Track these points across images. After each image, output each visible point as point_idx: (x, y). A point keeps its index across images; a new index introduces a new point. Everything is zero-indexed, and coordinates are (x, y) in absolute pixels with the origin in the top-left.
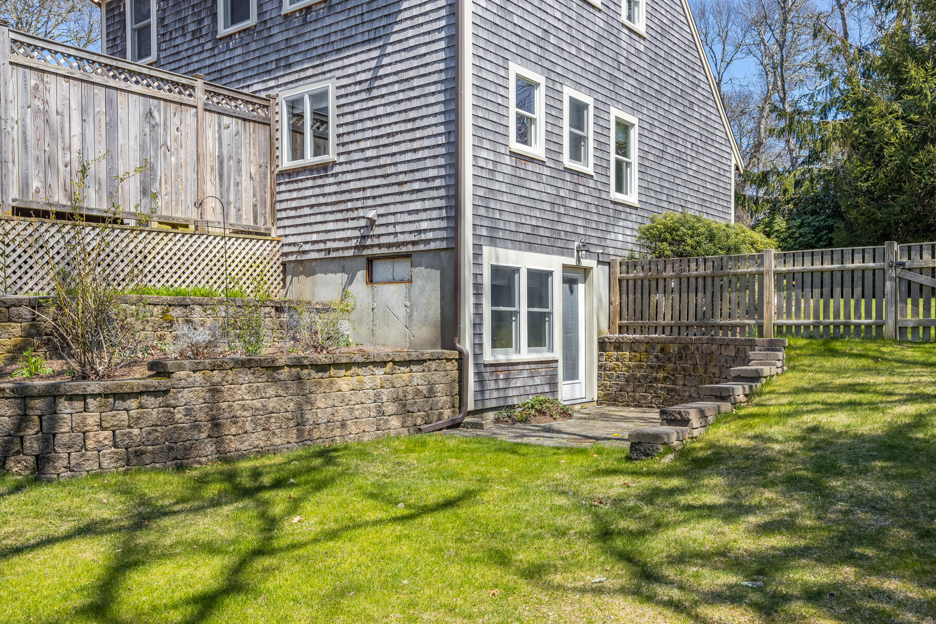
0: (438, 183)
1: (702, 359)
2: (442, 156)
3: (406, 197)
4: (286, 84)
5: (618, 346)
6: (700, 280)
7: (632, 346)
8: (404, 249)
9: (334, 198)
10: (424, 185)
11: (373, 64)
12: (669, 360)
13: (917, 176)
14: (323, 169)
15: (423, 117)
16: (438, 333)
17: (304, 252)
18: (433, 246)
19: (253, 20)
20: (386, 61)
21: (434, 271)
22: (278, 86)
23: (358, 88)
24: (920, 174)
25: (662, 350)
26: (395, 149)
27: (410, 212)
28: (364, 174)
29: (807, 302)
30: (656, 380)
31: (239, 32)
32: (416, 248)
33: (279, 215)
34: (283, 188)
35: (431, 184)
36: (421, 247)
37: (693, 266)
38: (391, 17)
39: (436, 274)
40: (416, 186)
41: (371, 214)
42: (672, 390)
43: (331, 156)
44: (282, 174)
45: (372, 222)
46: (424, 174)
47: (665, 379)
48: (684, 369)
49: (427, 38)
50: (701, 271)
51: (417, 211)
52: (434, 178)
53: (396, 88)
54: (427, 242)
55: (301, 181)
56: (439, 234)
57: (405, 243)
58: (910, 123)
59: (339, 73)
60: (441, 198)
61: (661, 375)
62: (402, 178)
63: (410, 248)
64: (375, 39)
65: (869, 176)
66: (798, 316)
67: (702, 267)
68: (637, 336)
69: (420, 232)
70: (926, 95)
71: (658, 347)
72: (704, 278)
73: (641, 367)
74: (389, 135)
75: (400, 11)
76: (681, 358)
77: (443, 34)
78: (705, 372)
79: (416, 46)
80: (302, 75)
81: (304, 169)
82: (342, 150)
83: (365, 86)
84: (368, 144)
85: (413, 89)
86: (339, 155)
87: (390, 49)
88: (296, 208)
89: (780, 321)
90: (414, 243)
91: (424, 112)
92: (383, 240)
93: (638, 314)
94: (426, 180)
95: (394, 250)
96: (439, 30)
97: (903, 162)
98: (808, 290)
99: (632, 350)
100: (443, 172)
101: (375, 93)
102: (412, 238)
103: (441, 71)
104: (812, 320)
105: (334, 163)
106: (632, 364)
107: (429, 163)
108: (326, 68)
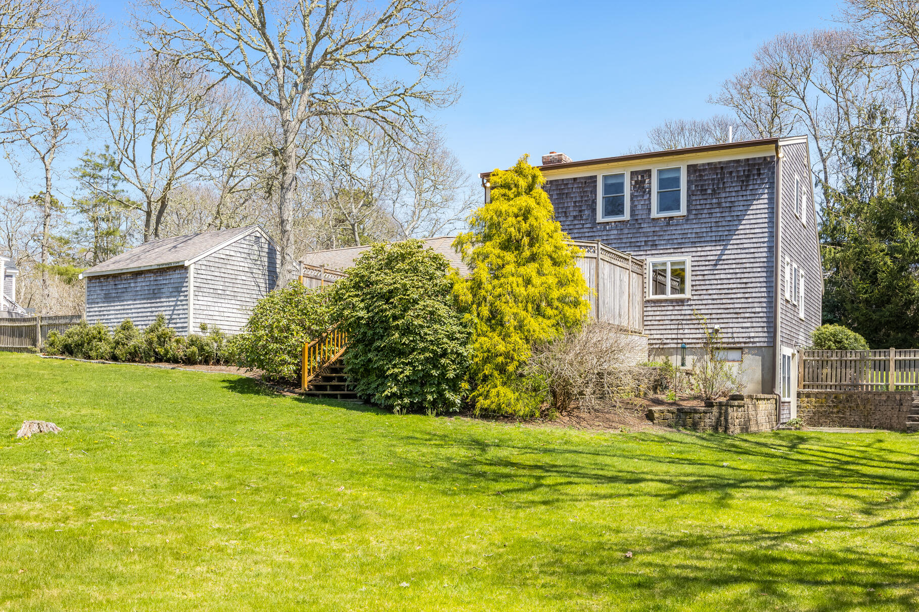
0: (761, 315)
1: (862, 402)
2: (765, 302)
3: (740, 320)
4: (652, 254)
5: (808, 395)
6: (853, 362)
7: (816, 395)
8: (739, 345)
9: (688, 317)
10: (753, 315)
11: (719, 252)
12: (840, 402)
13: (901, 294)
14: (681, 302)
15: (752, 283)
16: (760, 387)
17: (665, 344)
18: (758, 345)
19: (627, 216)
20: (727, 252)
21: (758, 357)
22: (646, 255)
23: (707, 263)
24: (902, 292)
25: (835, 398)
26: (733, 296)
27: (742, 328)
28: (711, 307)
29: (912, 374)
30: (832, 412)
31: (615, 222)
32: (746, 345)
33: (646, 323)
34: (649, 309)
35: (756, 315)
36: (751, 345)
37: (849, 355)
38: (732, 232)
39: (759, 358)
40: (747, 315)
41: (717, 327)
42: (842, 418)
43: (687, 295)
44: (648, 301)
45: (717, 331)
46: (753, 310)
47: (838, 412)
48: (850, 407)
49: (755, 245)
50: (853, 358)
51: (747, 328)
52: (759, 313)
53: (734, 266)
54: (754, 342)
55: (664, 306)
56: (763, 339)
57: (740, 343)
58: (894, 260)
59: (694, 254)
60: (764, 322)
61: (835, 410)
62: (738, 311)
63: (743, 345)
64: (719, 240)
65: (867, 291)
66: (907, 381)
67: (854, 355)
68: (820, 390)
69: (750, 337)
70: (907, 244)
71: (833, 396)
72: (855, 361)
73: (822, 406)
74: (728, 289)
75: (738, 230)
76: (848, 401)
77: (766, 245)
78: (865, 408)
79: (748, 248)
80: (666, 251)
81: (666, 301)
82: (694, 293)
83: (713, 263)
84: (714, 292)
85: (746, 268)
86: (693, 295)
87: (729, 247)
88: (659, 320)
89: (898, 384)
90: (745, 343)
91: (754, 280)
92: (724, 340)
93: (815, 379)
94: (754, 313)
95: (732, 346)
96: (764, 242)
97: (891, 283)
98: (912, 369)
99: (816, 397)
100: (765, 310)
101: (718, 267)
102: (744, 340)
103: (764, 262)
104: (914, 384)
105: (689, 300)
106: (817, 405)
107: (756, 305)
108: (683, 250)
